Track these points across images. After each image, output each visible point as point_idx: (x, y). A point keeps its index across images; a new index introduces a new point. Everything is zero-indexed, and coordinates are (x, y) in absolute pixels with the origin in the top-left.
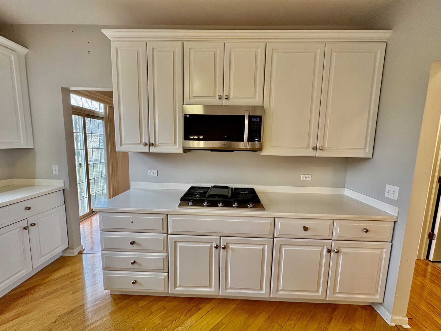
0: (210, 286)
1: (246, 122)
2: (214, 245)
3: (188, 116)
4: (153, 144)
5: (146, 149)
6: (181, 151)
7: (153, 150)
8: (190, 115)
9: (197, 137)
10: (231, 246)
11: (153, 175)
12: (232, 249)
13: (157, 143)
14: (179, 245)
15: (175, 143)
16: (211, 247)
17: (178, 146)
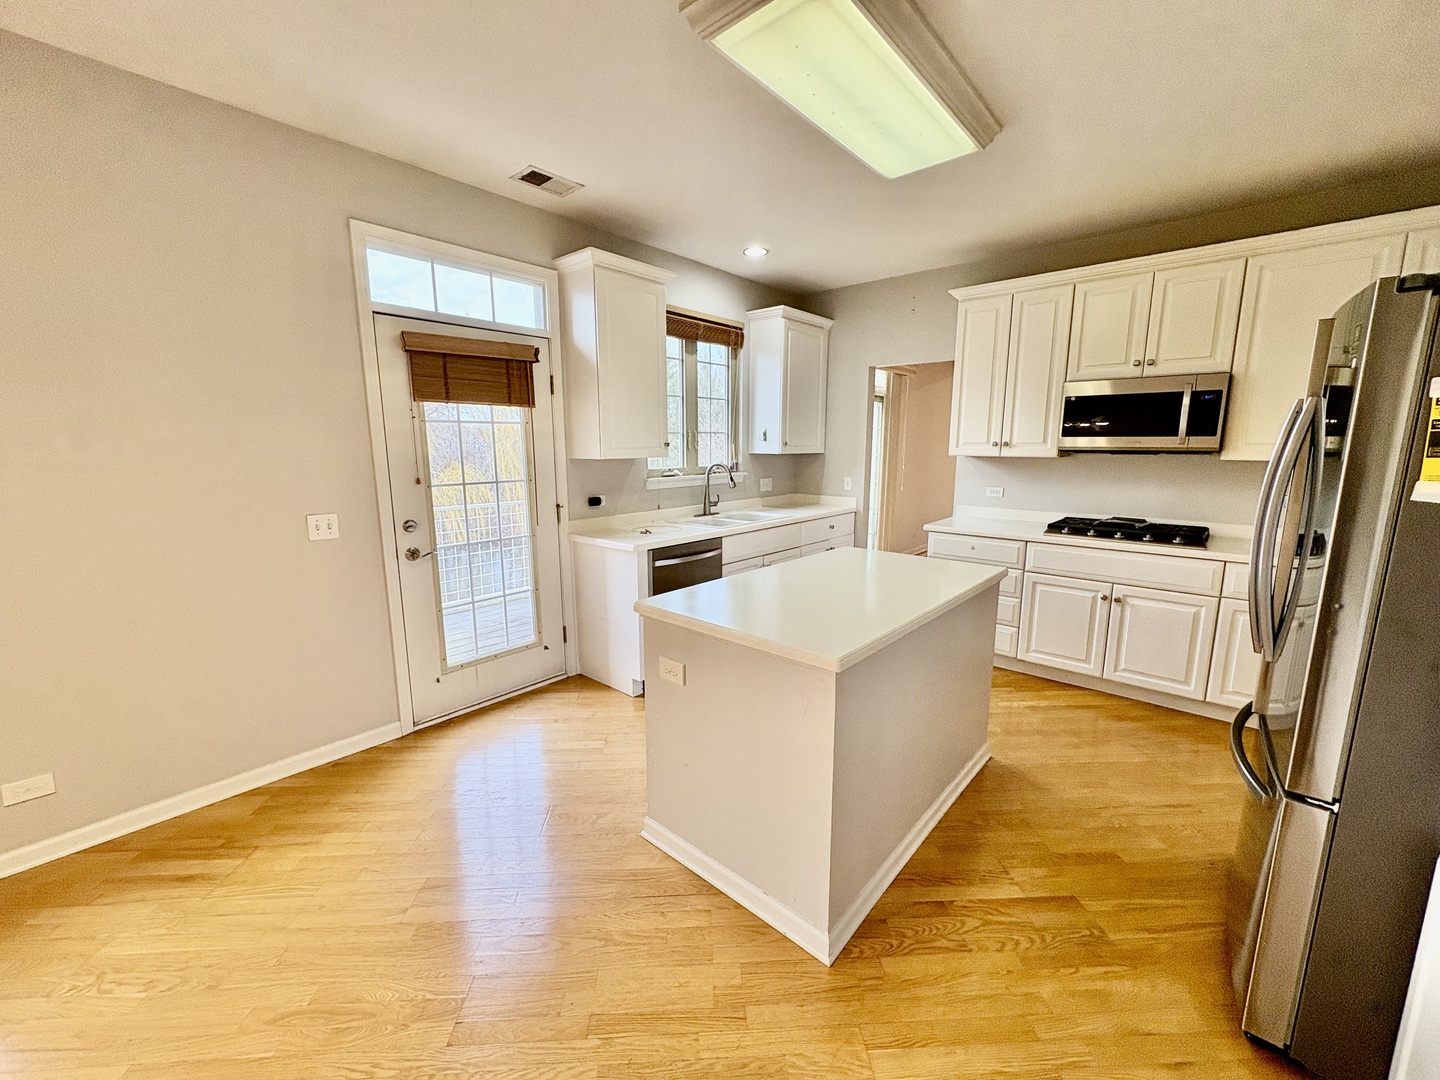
0: (1087, 660)
1: (1186, 401)
2: (1100, 595)
3: (1073, 399)
4: (1006, 444)
5: (994, 452)
6: (1054, 454)
7: (1006, 452)
8: (1077, 397)
9: (1088, 425)
10: (1131, 601)
11: (995, 495)
12: (1133, 606)
13: (1014, 442)
14: (1039, 588)
15: (1045, 441)
16: (1094, 599)
17: (1049, 446)
